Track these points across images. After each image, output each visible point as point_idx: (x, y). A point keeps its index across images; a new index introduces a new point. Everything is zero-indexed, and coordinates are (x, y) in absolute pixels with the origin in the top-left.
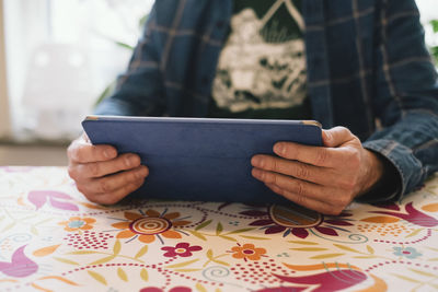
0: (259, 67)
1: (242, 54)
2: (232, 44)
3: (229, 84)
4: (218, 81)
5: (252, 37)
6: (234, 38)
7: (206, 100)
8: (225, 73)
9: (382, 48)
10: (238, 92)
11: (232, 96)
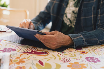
0: (72, 13)
1: (70, 10)
2: (68, 7)
3: (66, 17)
4: (64, 16)
5: (72, 5)
6: (68, 5)
7: (62, 20)
8: (66, 14)
9: (99, 10)
10: (68, 19)
11: (67, 20)
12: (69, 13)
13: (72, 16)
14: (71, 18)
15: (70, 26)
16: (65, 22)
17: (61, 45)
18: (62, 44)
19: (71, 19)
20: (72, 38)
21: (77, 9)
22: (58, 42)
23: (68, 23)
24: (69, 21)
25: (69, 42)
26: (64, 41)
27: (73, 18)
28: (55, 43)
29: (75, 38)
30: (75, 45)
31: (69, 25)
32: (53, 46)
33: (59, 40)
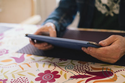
10: (104, 5)
11: (101, 6)
14: (108, 3)
15: (107, 15)
16: (99, 9)
19: (108, 5)
23: (104, 11)
31: (106, 13)
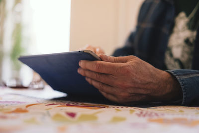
1: (178, 38)
2: (174, 33)
3: (171, 55)
5: (184, 28)
6: (176, 29)
8: (170, 49)
12: (178, 46)
13: (183, 52)
17: (145, 93)
18: (149, 92)
20: (175, 75)
21: (195, 33)
22: (134, 82)
24: (177, 64)
25: (169, 86)
26: (154, 81)
27: (186, 56)
28: (128, 84)
29: (184, 77)
30: (184, 93)
32: (122, 94)
33: (138, 77)
